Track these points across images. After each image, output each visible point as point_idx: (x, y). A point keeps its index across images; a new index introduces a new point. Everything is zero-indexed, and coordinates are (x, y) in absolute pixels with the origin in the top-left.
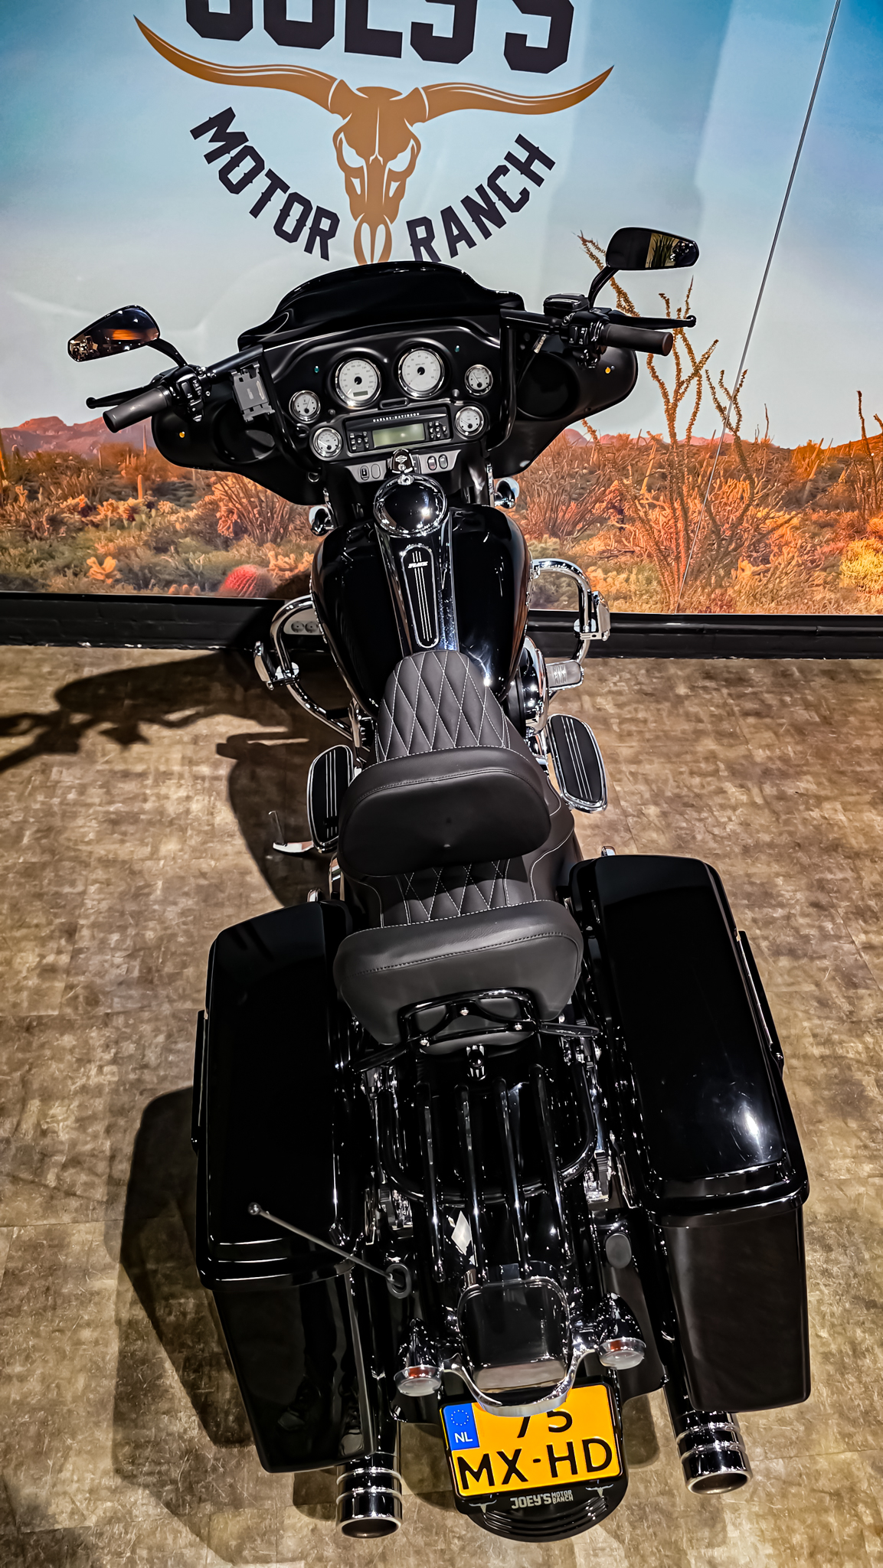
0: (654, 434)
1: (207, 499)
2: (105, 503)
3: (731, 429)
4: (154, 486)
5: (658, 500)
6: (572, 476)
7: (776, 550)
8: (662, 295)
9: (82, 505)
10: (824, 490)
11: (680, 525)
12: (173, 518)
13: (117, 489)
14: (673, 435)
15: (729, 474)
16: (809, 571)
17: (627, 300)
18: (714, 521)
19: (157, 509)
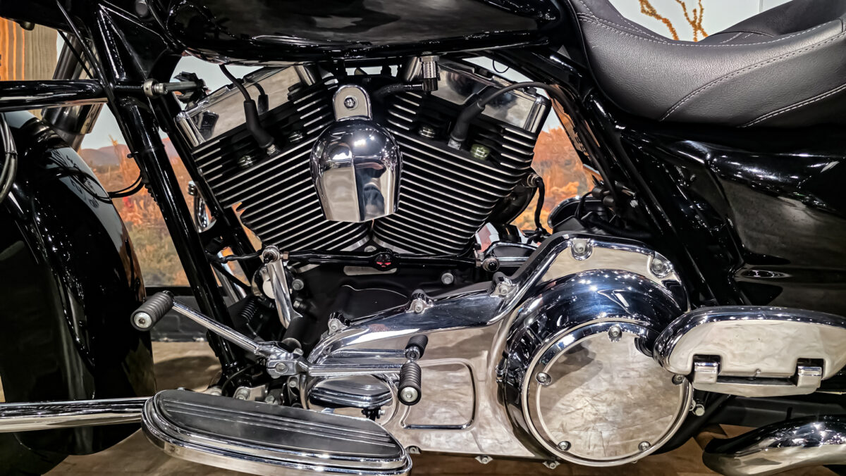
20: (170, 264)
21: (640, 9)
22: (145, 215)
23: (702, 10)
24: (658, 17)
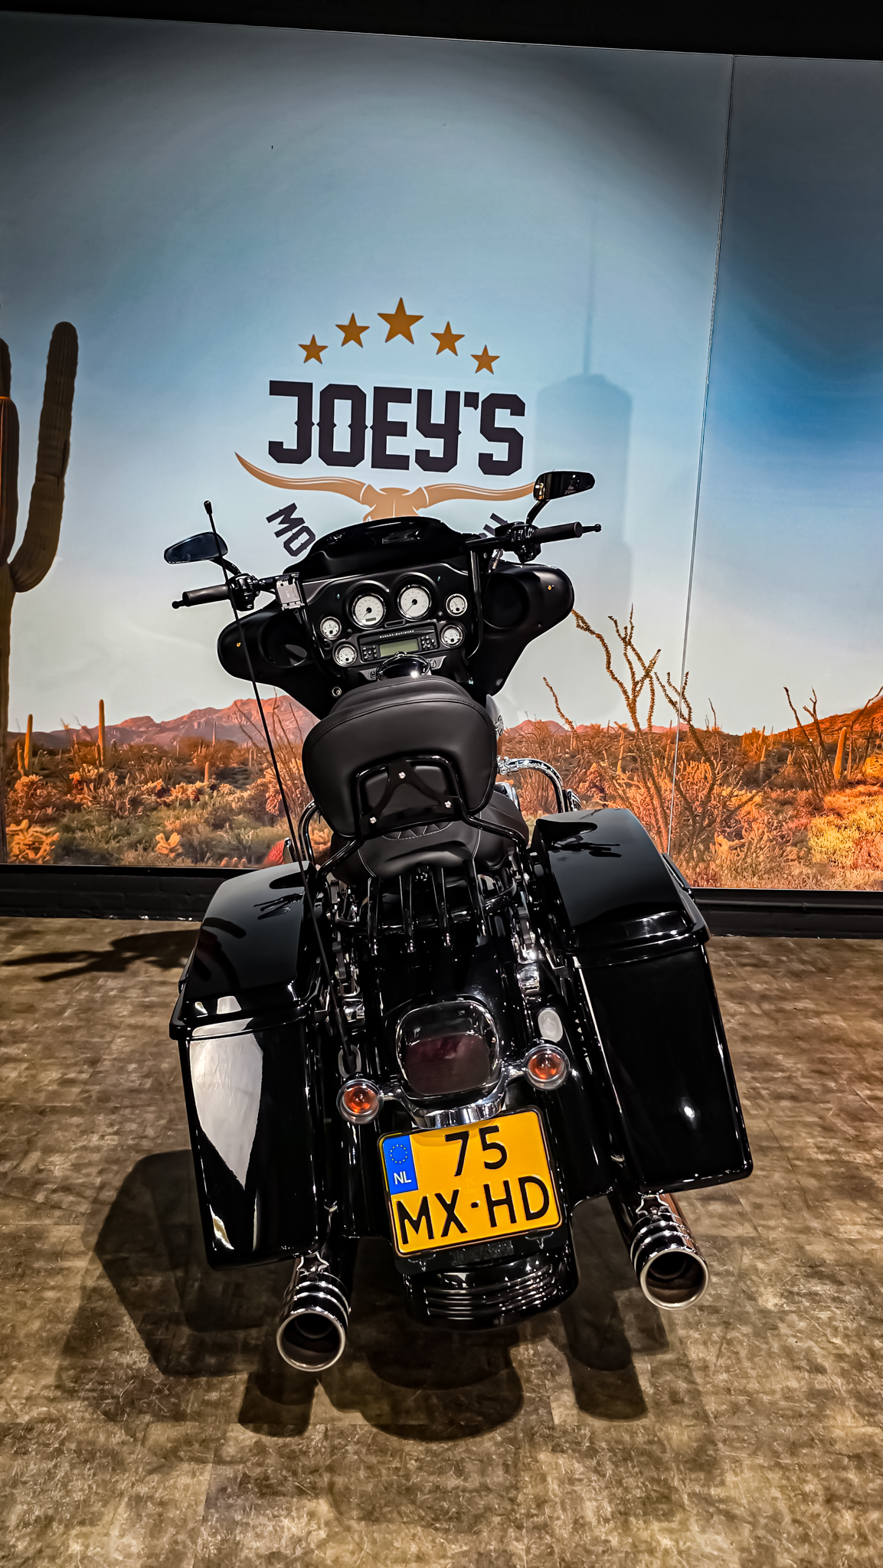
0: (620, 724)
1: (259, 781)
2: (177, 786)
3: (684, 719)
4: (218, 771)
5: (632, 780)
6: (557, 760)
7: (746, 825)
8: (610, 617)
9: (159, 788)
10: (777, 771)
11: (656, 802)
12: (231, 798)
13: (188, 774)
14: (637, 725)
15: (690, 758)
16: (782, 846)
17: (584, 622)
18: (685, 799)
19: (219, 791)
20: (118, 845)
21: (576, 625)
22: (94, 798)
23: (632, 627)
24: (592, 633)
